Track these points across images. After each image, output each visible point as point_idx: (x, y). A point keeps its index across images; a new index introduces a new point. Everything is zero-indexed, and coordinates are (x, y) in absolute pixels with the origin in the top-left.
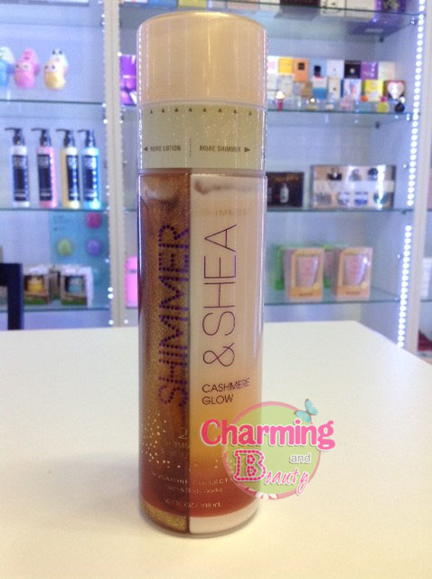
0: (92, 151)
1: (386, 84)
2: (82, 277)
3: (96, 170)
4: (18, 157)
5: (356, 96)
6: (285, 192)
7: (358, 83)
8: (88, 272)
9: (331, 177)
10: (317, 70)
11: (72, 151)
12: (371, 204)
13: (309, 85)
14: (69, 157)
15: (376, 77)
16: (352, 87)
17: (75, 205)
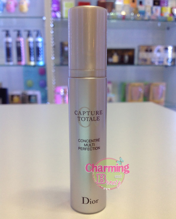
0: (40, 40)
1: (172, 9)
2: (36, 96)
3: (42, 48)
4: (7, 43)
5: (158, 14)
6: (126, 58)
7: (159, 8)
8: (38, 94)
9: (147, 51)
10: (141, 3)
11: (31, 39)
12: (165, 63)
13: (137, 9)
14: (29, 42)
15: (167, 6)
16: (156, 10)
17: (32, 63)
